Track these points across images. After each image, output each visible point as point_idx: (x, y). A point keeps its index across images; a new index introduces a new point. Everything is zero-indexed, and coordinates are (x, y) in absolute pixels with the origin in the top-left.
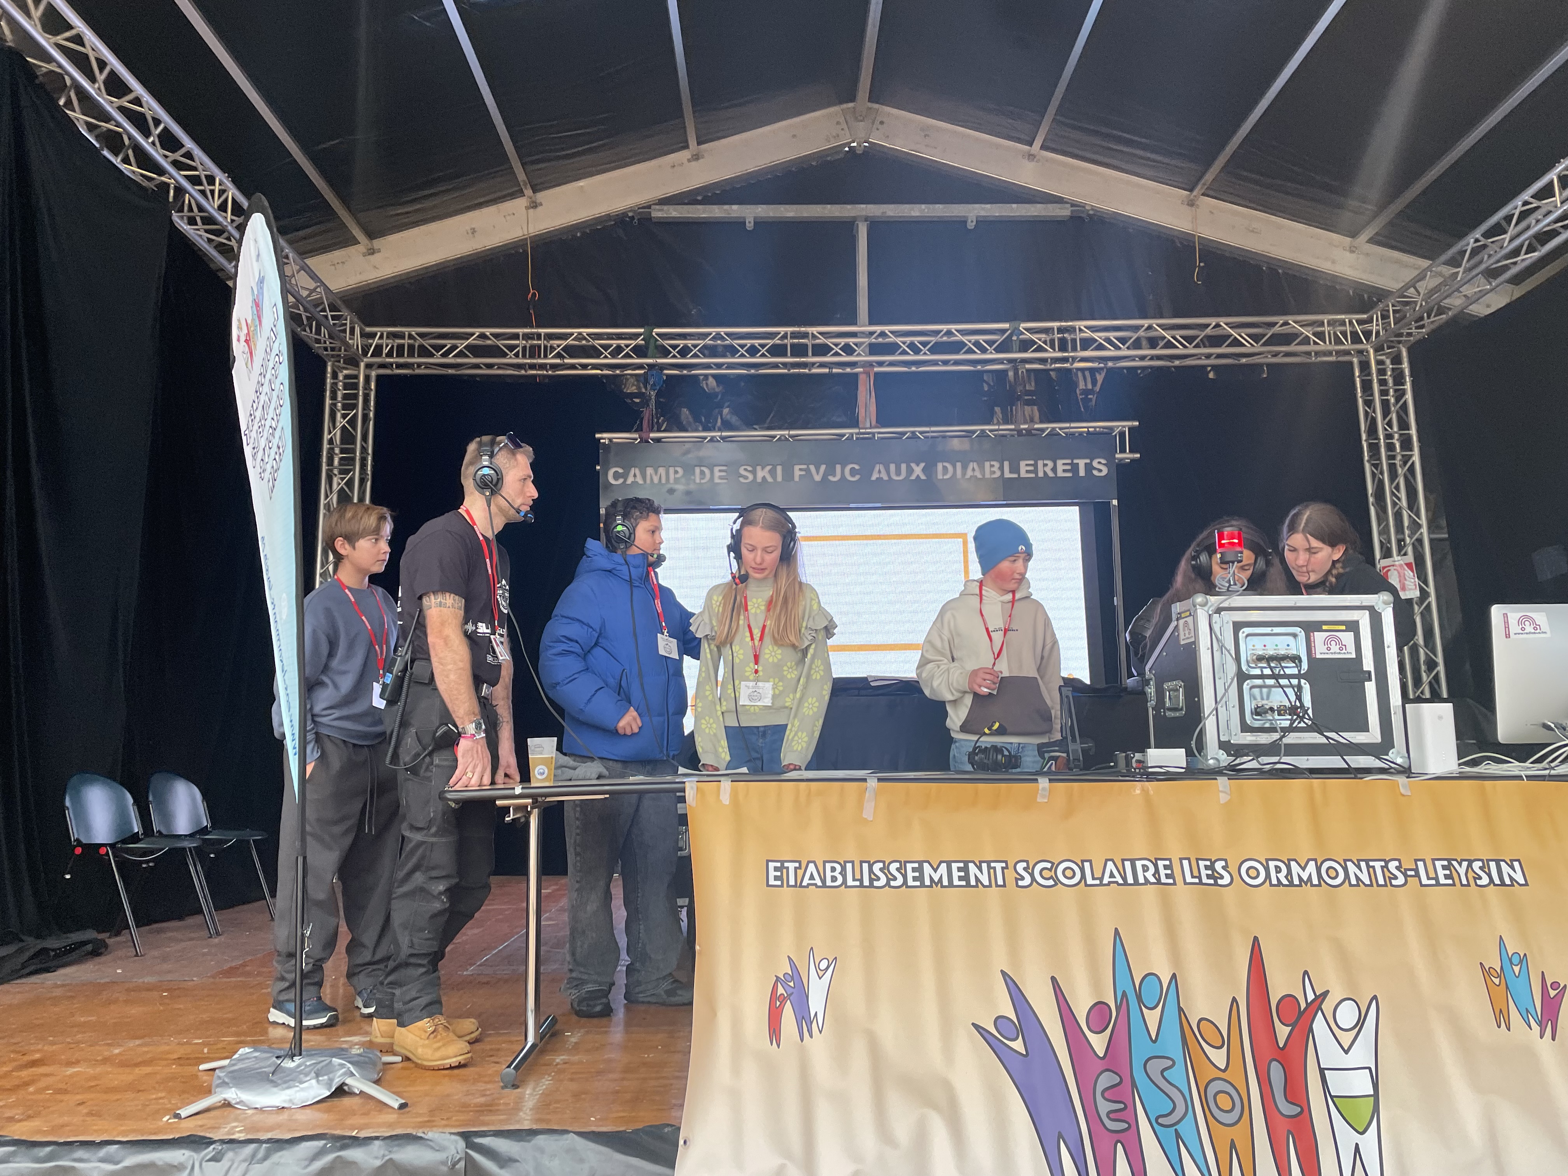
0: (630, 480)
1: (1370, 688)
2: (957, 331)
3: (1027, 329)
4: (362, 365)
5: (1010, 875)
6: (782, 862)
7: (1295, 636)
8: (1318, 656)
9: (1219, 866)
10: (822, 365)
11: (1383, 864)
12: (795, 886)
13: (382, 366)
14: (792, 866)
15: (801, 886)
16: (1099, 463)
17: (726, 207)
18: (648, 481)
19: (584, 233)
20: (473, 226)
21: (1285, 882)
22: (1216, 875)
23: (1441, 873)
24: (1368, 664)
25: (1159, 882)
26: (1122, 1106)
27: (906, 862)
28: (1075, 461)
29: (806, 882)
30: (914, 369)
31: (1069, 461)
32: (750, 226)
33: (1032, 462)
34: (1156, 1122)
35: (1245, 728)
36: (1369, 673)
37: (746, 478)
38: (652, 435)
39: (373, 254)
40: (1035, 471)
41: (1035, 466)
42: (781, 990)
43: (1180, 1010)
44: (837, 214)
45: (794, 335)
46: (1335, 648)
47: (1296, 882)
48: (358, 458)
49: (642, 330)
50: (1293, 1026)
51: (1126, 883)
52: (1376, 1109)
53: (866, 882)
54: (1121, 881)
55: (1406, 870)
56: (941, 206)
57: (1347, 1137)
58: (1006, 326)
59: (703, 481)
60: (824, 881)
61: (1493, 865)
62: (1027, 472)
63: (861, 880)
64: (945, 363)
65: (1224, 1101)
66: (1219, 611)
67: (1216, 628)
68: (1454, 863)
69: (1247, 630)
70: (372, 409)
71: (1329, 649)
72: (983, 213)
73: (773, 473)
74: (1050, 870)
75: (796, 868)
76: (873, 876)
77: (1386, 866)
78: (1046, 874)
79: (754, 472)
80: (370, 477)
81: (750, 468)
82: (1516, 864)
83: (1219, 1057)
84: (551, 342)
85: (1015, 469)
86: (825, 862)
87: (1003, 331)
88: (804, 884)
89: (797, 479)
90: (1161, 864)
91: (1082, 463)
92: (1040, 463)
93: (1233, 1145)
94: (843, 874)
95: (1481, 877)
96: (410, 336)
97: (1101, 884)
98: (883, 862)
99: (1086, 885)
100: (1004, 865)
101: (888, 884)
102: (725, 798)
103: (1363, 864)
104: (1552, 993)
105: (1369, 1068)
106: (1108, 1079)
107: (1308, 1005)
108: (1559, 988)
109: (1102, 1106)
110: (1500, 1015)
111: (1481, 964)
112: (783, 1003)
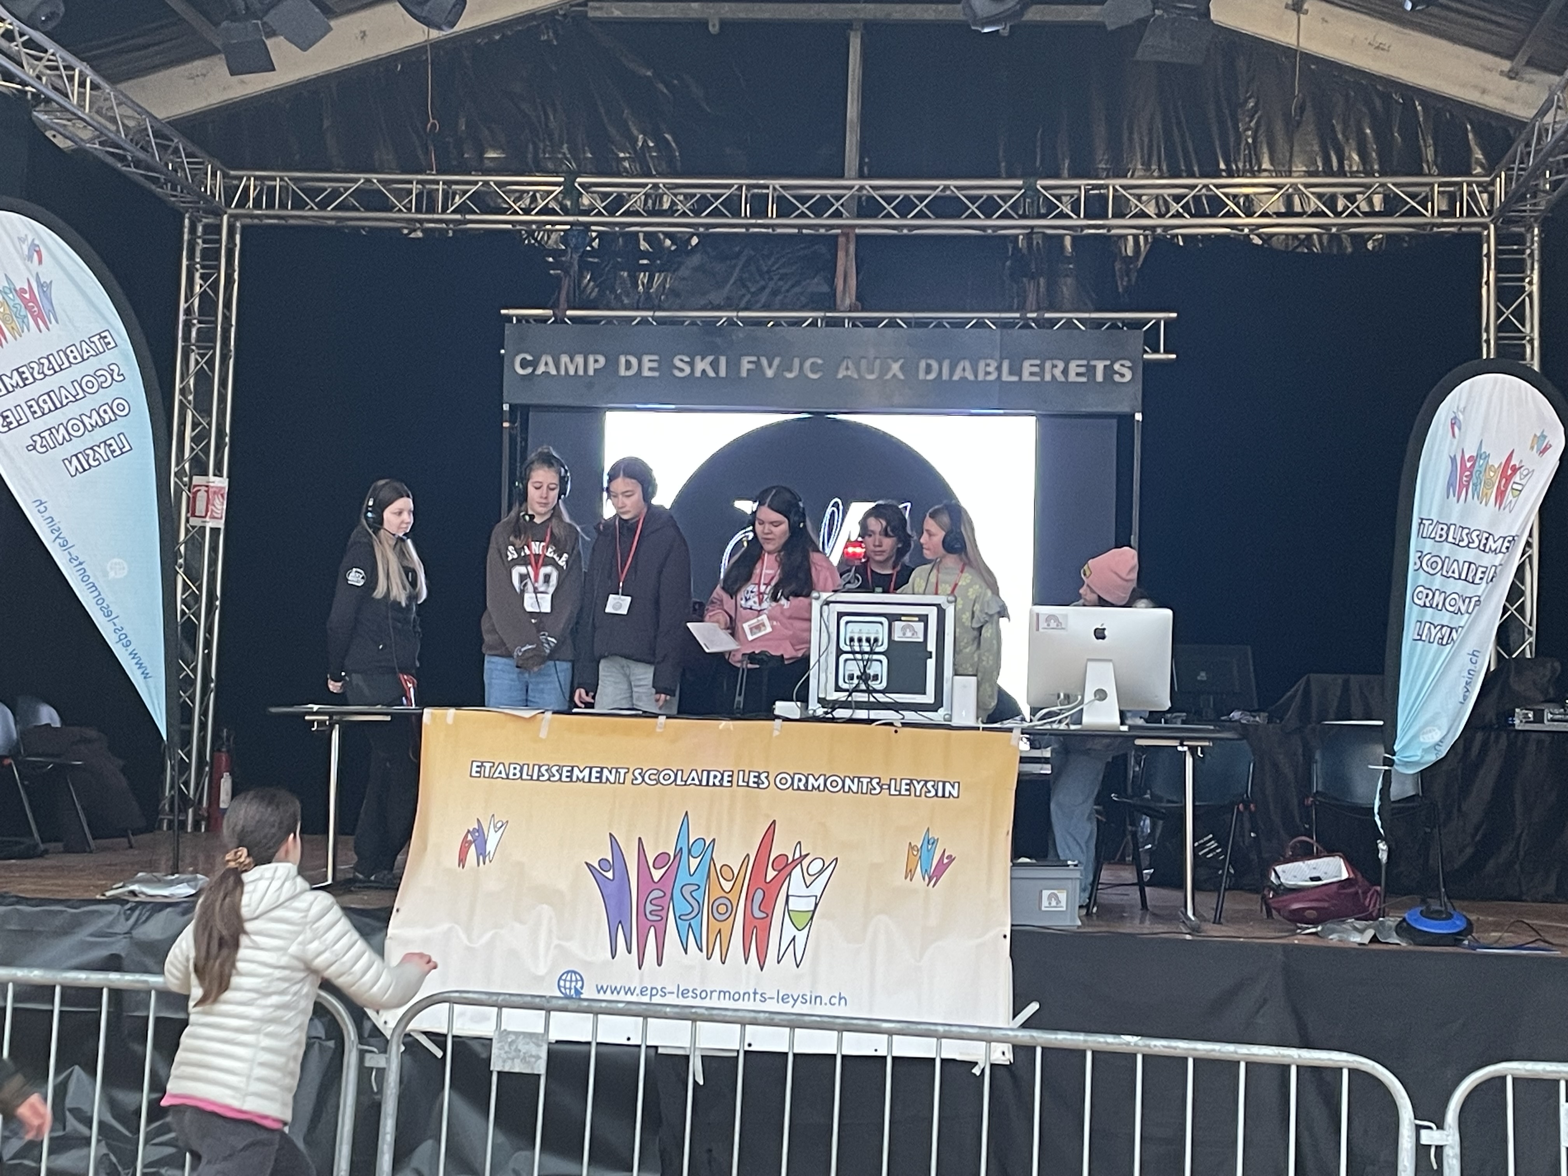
0: (541, 369)
1: (931, 663)
2: (956, 187)
3: (1045, 188)
4: (225, 217)
5: (630, 776)
6: (482, 763)
7: (881, 623)
8: (896, 639)
9: (763, 776)
10: (789, 226)
11: (868, 780)
12: (489, 777)
14: (488, 765)
15: (492, 778)
16: (1122, 365)
18: (563, 372)
20: (364, 28)
21: (802, 788)
22: (760, 781)
23: (904, 787)
24: (931, 647)
25: (721, 785)
26: (661, 908)
27: (563, 766)
28: (1093, 363)
29: (496, 775)
30: (905, 232)
31: (1084, 362)
33: (1038, 362)
34: (678, 918)
35: (837, 688)
36: (931, 653)
37: (682, 370)
38: (569, 313)
40: (1042, 374)
41: (1042, 367)
42: (470, 838)
43: (712, 859)
46: (909, 634)
47: (810, 788)
50: (780, 871)
51: (701, 785)
52: (812, 918)
53: (535, 777)
54: (698, 784)
55: (883, 785)
57: (789, 931)
58: (1020, 183)
59: (629, 373)
60: (507, 775)
61: (940, 784)
62: (1032, 374)
63: (532, 776)
64: (946, 226)
65: (722, 909)
66: (827, 603)
67: (825, 615)
68: (915, 782)
69: (847, 619)
71: (904, 634)
73: (714, 365)
74: (655, 775)
75: (491, 767)
76: (540, 774)
77: (871, 782)
78: (652, 777)
79: (691, 364)
81: (687, 359)
82: (956, 785)
83: (727, 886)
85: (1016, 370)
86: (510, 764)
89: (744, 374)
90: (726, 774)
91: (1100, 366)
92: (1048, 365)
93: (720, 931)
94: (521, 772)
95: (930, 792)
96: (282, 181)
97: (685, 785)
98: (548, 765)
99: (676, 785)
100: (626, 770)
101: (549, 779)
102: (450, 720)
103: (856, 780)
104: (946, 861)
105: (816, 897)
106: (657, 894)
107: (794, 860)
108: (951, 859)
109: (649, 907)
110: (910, 874)
111: (910, 843)
112: (470, 845)
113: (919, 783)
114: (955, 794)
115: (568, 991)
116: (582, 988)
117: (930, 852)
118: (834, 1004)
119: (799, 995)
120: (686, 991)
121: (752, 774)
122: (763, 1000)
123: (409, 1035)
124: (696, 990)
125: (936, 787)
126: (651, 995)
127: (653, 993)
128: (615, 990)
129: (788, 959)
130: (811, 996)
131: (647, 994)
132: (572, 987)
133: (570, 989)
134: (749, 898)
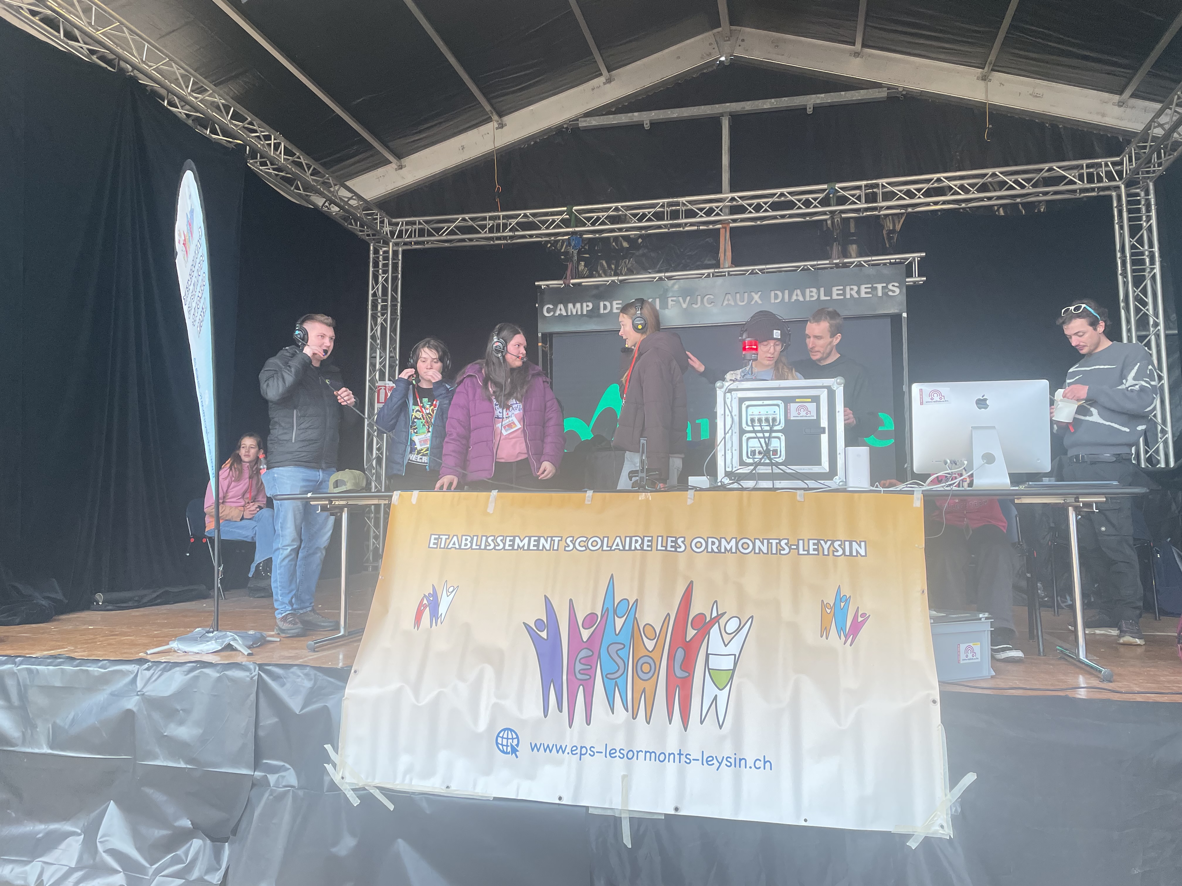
0: (558, 313)
1: (824, 438)
2: (788, 193)
3: (841, 188)
4: (391, 244)
5: (562, 543)
6: (439, 535)
7: (778, 405)
8: (792, 418)
9: (680, 541)
10: (692, 224)
11: (778, 541)
12: (444, 548)
13: (405, 244)
14: (444, 537)
15: (447, 548)
16: (893, 286)
17: (630, 114)
18: (569, 314)
19: (536, 143)
20: (463, 144)
22: (677, 545)
23: (812, 547)
24: (824, 423)
25: (642, 549)
26: (589, 667)
27: (507, 536)
28: (875, 285)
30: (759, 223)
31: (870, 286)
32: (647, 126)
33: (842, 287)
34: (605, 677)
35: (742, 463)
36: (824, 428)
38: (572, 281)
39: (401, 168)
40: (844, 294)
41: (844, 290)
42: (425, 602)
43: (635, 618)
44: (709, 112)
45: (670, 205)
46: (803, 413)
47: (723, 550)
48: (389, 305)
49: (565, 209)
50: (699, 630)
51: (624, 549)
52: (732, 677)
53: (483, 547)
54: (621, 548)
55: (791, 545)
56: (786, 99)
57: (711, 690)
58: (825, 186)
59: (606, 312)
60: (460, 546)
61: (847, 543)
62: (838, 295)
63: (480, 546)
64: (783, 217)
65: (646, 668)
66: (730, 391)
67: (728, 402)
68: (822, 542)
69: (748, 403)
70: (400, 272)
71: (799, 414)
72: (818, 101)
74: (585, 542)
75: (446, 539)
76: (487, 544)
77: (779, 543)
78: (582, 544)
80: (399, 317)
82: (863, 544)
83: (650, 645)
84: (510, 221)
85: (828, 293)
86: (462, 536)
87: (824, 190)
88: (449, 547)
90: (646, 539)
91: (880, 287)
92: (848, 288)
93: (644, 691)
94: (471, 542)
95: (837, 551)
96: (420, 223)
97: (611, 550)
98: (494, 536)
99: (602, 550)
100: (560, 539)
101: (494, 548)
102: (414, 500)
103: (765, 541)
105: (735, 655)
106: (585, 653)
107: (711, 619)
108: (866, 617)
109: (579, 666)
110: (825, 630)
111: (822, 601)
112: (425, 608)
113: (826, 543)
114: (862, 552)
115: (505, 748)
116: (517, 745)
117: (843, 610)
118: (760, 768)
119: (723, 757)
120: (614, 751)
121: (670, 539)
122: (688, 761)
123: (364, 789)
124: (623, 750)
125: (843, 547)
126: (581, 754)
127: (583, 753)
128: (548, 748)
129: (710, 719)
130: (735, 758)
131: (577, 753)
132: (509, 744)
133: (507, 746)
134: (671, 657)
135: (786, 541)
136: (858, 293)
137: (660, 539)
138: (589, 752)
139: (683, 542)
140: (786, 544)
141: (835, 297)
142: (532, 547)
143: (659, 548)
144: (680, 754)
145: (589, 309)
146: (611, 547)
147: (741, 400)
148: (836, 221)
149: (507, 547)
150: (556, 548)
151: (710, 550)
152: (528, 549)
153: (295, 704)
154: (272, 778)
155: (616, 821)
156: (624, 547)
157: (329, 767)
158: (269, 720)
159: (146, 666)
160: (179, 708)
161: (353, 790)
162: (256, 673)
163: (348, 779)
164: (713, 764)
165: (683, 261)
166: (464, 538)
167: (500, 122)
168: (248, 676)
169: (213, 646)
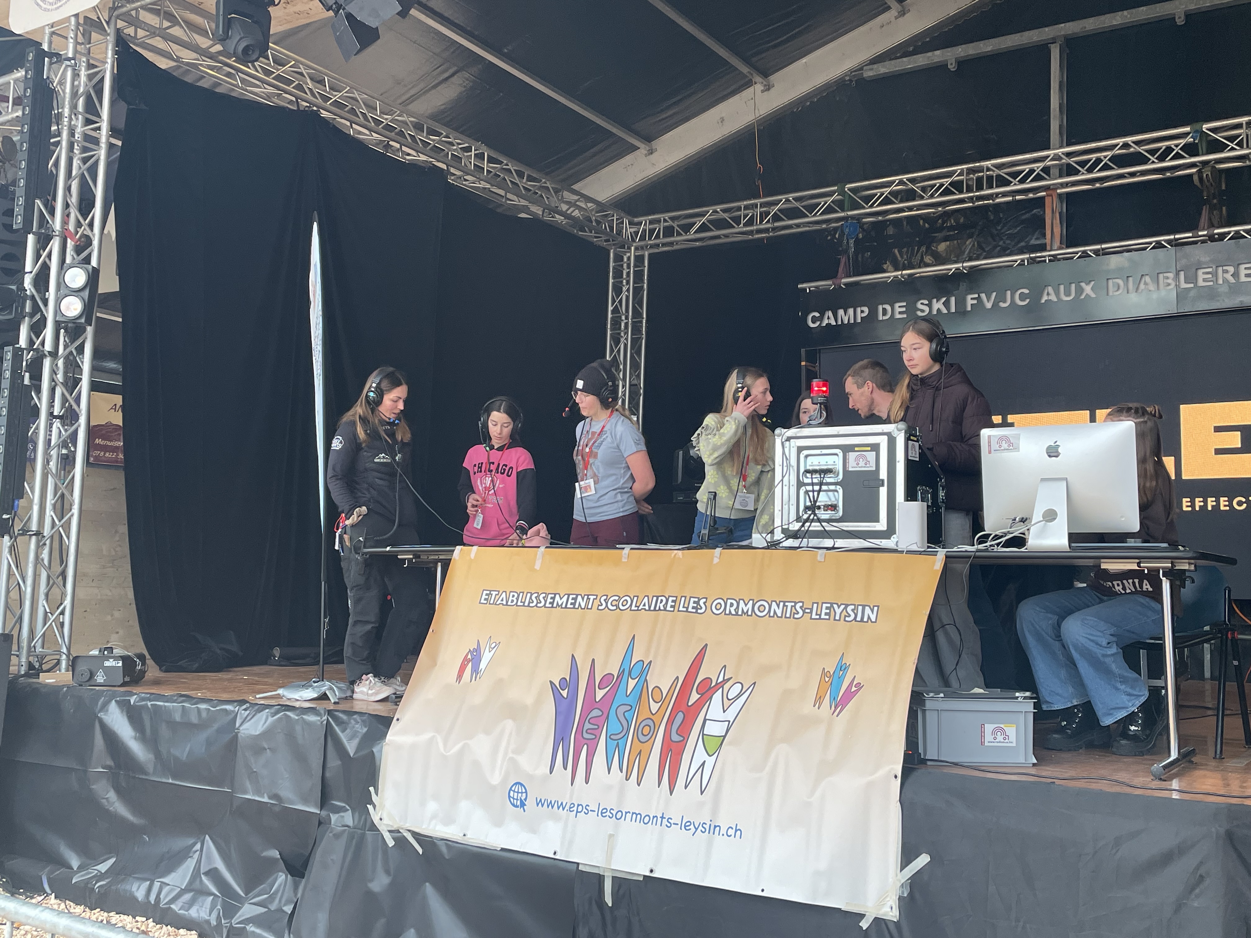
0: (826, 322)
1: (883, 492)
2: (1134, 142)
3: (1211, 130)
4: (633, 248)
5: (597, 602)
6: (490, 591)
7: (836, 454)
8: (850, 469)
9: (701, 602)
10: (1004, 194)
11: (793, 604)
12: (493, 604)
13: (652, 246)
14: (494, 593)
15: (495, 604)
17: (930, 54)
18: (840, 322)
20: (722, 116)
21: (733, 612)
22: (699, 607)
23: (824, 611)
24: (883, 475)
25: (665, 610)
26: (596, 727)
27: (549, 594)
29: (499, 602)
30: (1098, 185)
32: (952, 67)
33: (1211, 270)
34: (609, 737)
35: (799, 519)
36: (883, 481)
37: (923, 311)
38: (844, 280)
39: (652, 153)
40: (1215, 279)
41: (1214, 273)
42: (469, 656)
43: (646, 680)
44: (1035, 39)
45: (971, 171)
46: (862, 463)
47: (740, 613)
48: (630, 323)
49: (837, 188)
50: (702, 695)
51: (649, 610)
52: (722, 743)
53: (526, 604)
54: (647, 609)
55: (806, 609)
57: (701, 755)
58: (1188, 129)
59: (885, 318)
60: (507, 602)
61: (860, 608)
62: (1204, 280)
63: (524, 603)
65: (646, 730)
66: (789, 439)
67: (787, 450)
68: (835, 606)
69: (806, 452)
70: (646, 281)
71: (858, 464)
72: (1192, 7)
73: (947, 304)
74: (617, 601)
75: (496, 595)
76: (531, 601)
77: (795, 606)
78: (614, 603)
79: (930, 305)
80: (644, 336)
81: (926, 302)
82: (875, 609)
83: (654, 707)
84: (770, 208)
85: (1192, 278)
86: (511, 592)
87: (1186, 134)
88: (498, 603)
89: (969, 308)
90: (671, 599)
92: (1220, 271)
93: (640, 753)
94: (517, 599)
95: (849, 616)
96: (665, 221)
97: (638, 610)
98: (538, 593)
99: (631, 610)
100: (595, 597)
101: (536, 606)
102: (473, 556)
103: (782, 604)
104: (854, 689)
105: (729, 721)
106: (596, 713)
107: (717, 684)
108: (859, 686)
109: (587, 726)
110: (819, 700)
111: (824, 668)
112: (468, 663)
113: (839, 607)
114: (873, 618)
115: (515, 801)
116: (525, 799)
117: (841, 679)
118: (731, 836)
119: (700, 823)
120: (605, 811)
121: (692, 600)
122: (669, 825)
123: (399, 832)
124: (613, 810)
125: (856, 611)
126: (577, 812)
127: (579, 810)
128: (550, 804)
129: (695, 785)
130: (710, 825)
131: (573, 811)
132: (519, 798)
133: (517, 800)
134: (670, 721)
135: (801, 604)
136: (1236, 275)
137: (683, 599)
138: (584, 810)
139: (704, 603)
140: (801, 607)
141: (1201, 283)
142: (569, 606)
143: (681, 609)
144: (662, 818)
145: (864, 315)
146: (638, 607)
147: (800, 449)
148: (1205, 175)
149: (547, 605)
150: (589, 607)
151: (727, 612)
152: (566, 607)
153: (351, 747)
154: (334, 817)
155: (600, 879)
156: (650, 607)
157: (370, 807)
158: (334, 762)
159: (244, 707)
160: (266, 746)
161: (390, 831)
162: (325, 718)
163: (386, 821)
164: (690, 829)
165: (1001, 243)
166: (512, 594)
167: (765, 83)
168: (319, 720)
169: (310, 694)
